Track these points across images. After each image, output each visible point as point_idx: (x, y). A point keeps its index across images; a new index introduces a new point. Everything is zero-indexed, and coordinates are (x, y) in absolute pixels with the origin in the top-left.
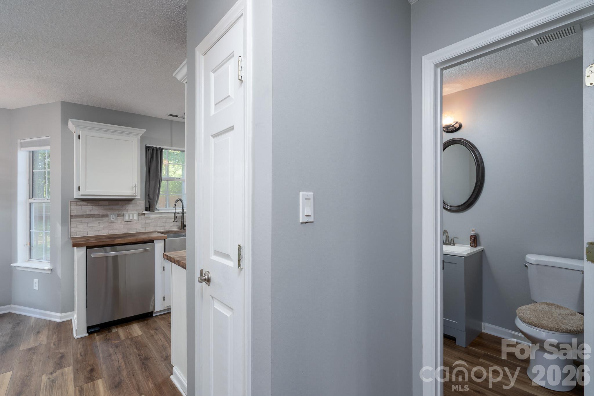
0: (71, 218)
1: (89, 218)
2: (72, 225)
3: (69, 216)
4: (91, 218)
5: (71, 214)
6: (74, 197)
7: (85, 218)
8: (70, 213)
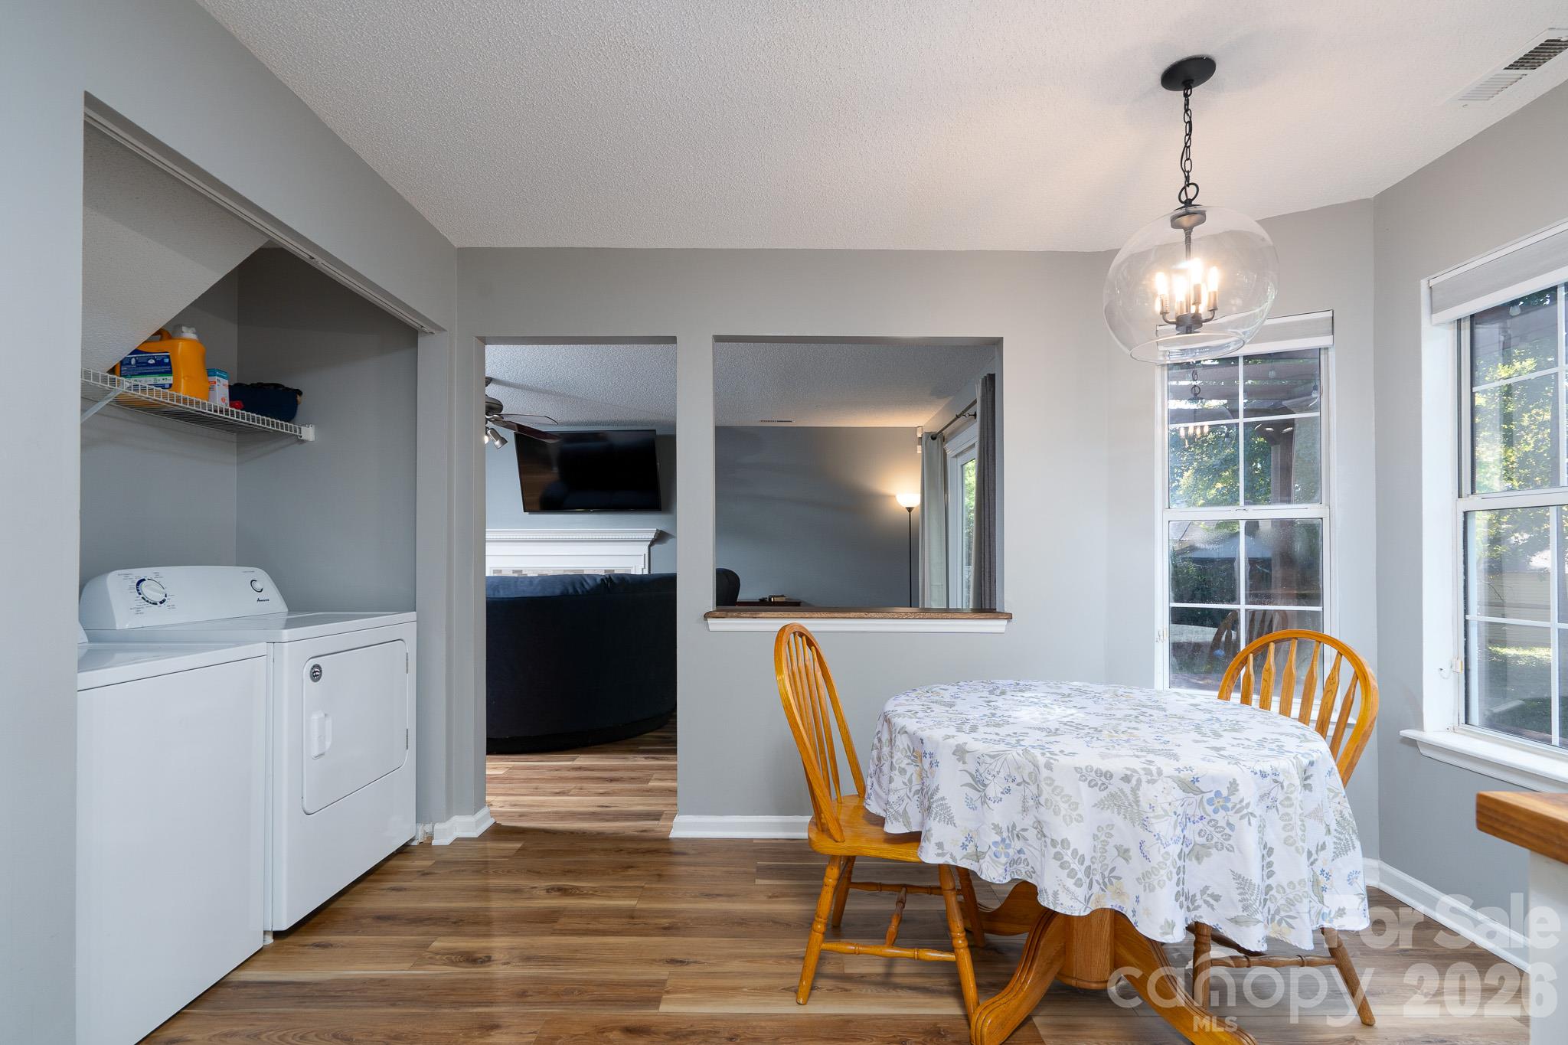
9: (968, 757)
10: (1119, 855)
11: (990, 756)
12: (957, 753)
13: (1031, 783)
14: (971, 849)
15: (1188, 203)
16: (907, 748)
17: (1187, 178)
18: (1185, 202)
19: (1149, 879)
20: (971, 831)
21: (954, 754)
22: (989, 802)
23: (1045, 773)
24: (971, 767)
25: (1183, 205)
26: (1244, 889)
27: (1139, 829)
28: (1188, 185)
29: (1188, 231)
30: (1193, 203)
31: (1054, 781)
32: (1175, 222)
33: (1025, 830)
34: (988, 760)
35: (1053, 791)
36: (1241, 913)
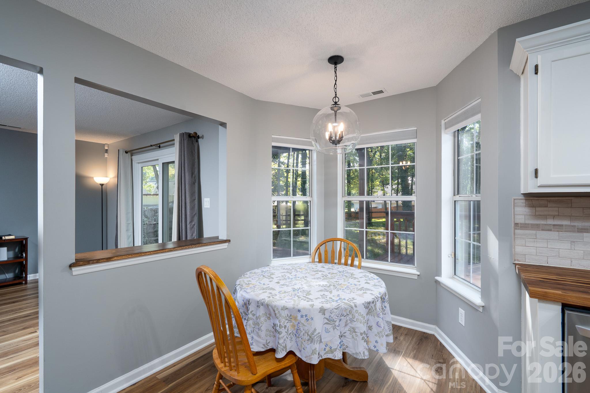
0: (515, 229)
1: (551, 230)
2: (518, 242)
3: (513, 226)
4: (554, 231)
5: (515, 222)
6: (520, 191)
7: (543, 230)
8: (514, 219)
9: (326, 312)
10: (369, 329)
11: (335, 309)
12: (322, 312)
13: (349, 314)
14: (328, 349)
15: (336, 103)
16: (287, 316)
17: (336, 95)
18: (335, 102)
19: (381, 333)
20: (327, 342)
21: (319, 312)
22: (336, 327)
23: (355, 309)
24: (327, 316)
25: (334, 103)
26: (389, 325)
27: (376, 318)
28: (336, 97)
29: (336, 112)
30: (337, 103)
31: (358, 311)
32: (332, 109)
33: (345, 333)
34: (335, 311)
35: (358, 315)
36: (389, 332)
